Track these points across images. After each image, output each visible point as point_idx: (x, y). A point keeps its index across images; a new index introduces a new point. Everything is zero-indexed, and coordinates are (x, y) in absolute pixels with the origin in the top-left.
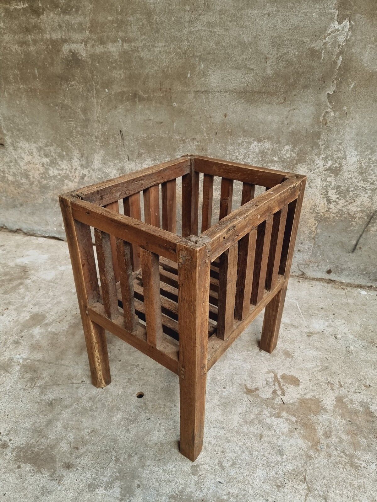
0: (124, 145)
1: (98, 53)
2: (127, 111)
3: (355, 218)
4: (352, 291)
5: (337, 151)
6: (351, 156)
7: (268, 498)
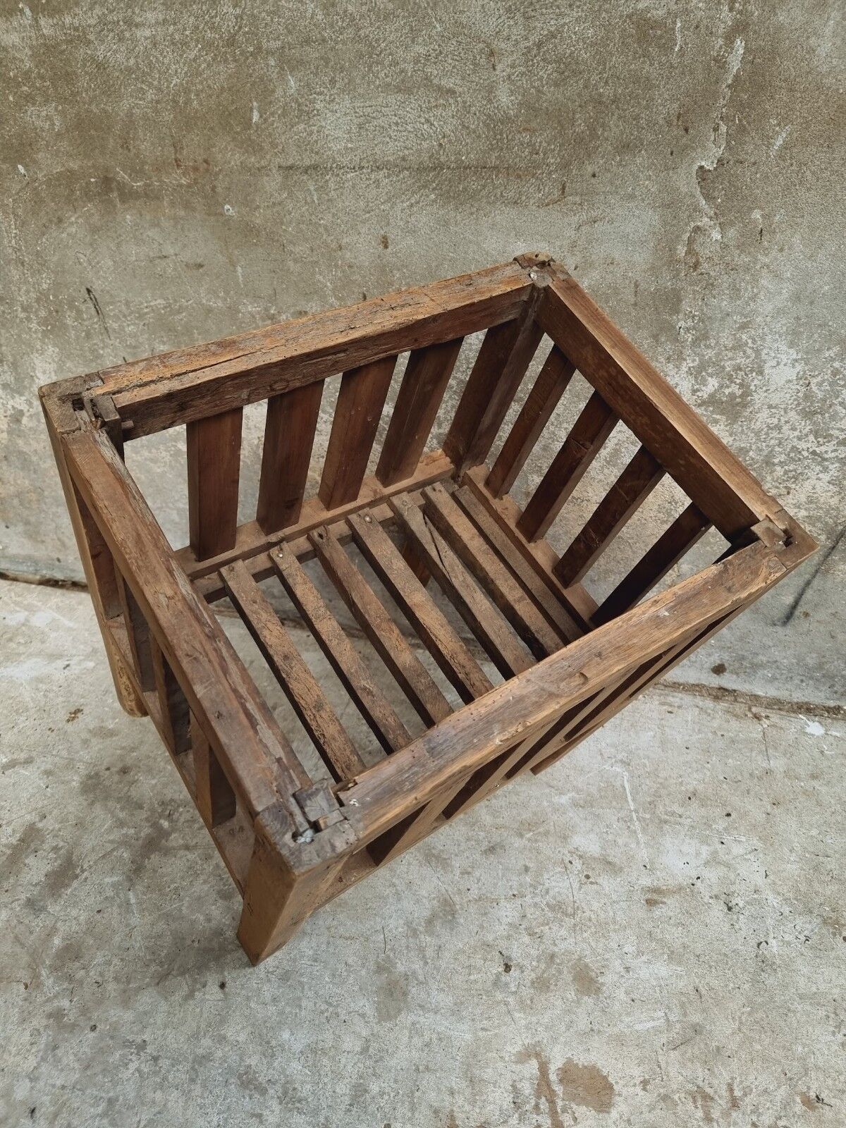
0: (106, 329)
2: (94, 230)
4: (783, 723)
5: (734, 348)
6: (778, 364)
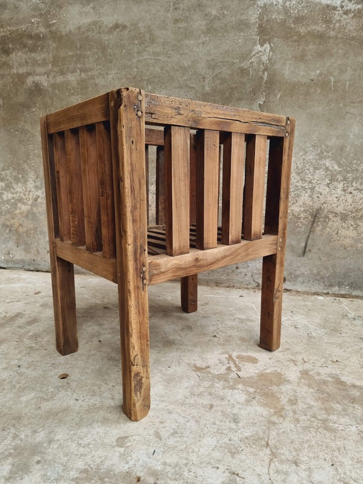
1: (59, 83)
3: (300, 218)
4: (309, 297)
7: (218, 466)
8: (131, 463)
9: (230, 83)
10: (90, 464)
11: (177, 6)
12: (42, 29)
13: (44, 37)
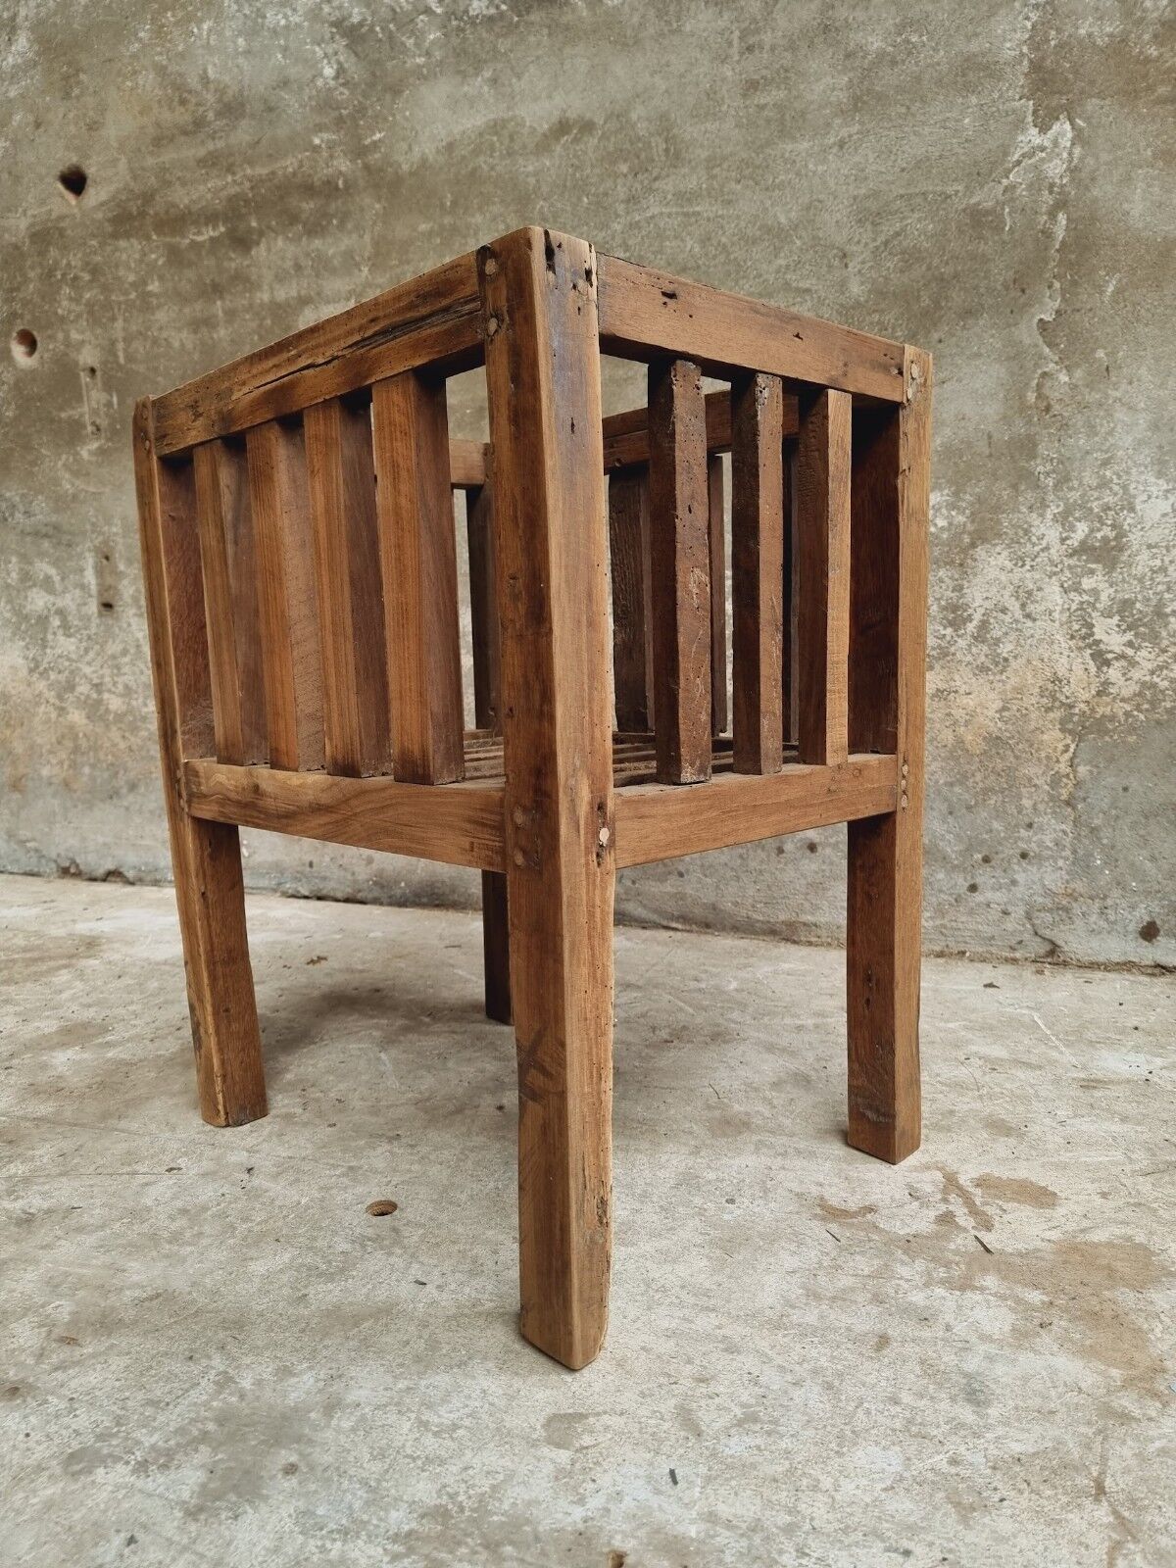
5: (1099, 487)
6: (1149, 497)
7: (911, 1546)
8: (595, 1503)
9: (936, 262)
10: (457, 1494)
11: (751, 40)
12: (343, 165)
13: (347, 186)
